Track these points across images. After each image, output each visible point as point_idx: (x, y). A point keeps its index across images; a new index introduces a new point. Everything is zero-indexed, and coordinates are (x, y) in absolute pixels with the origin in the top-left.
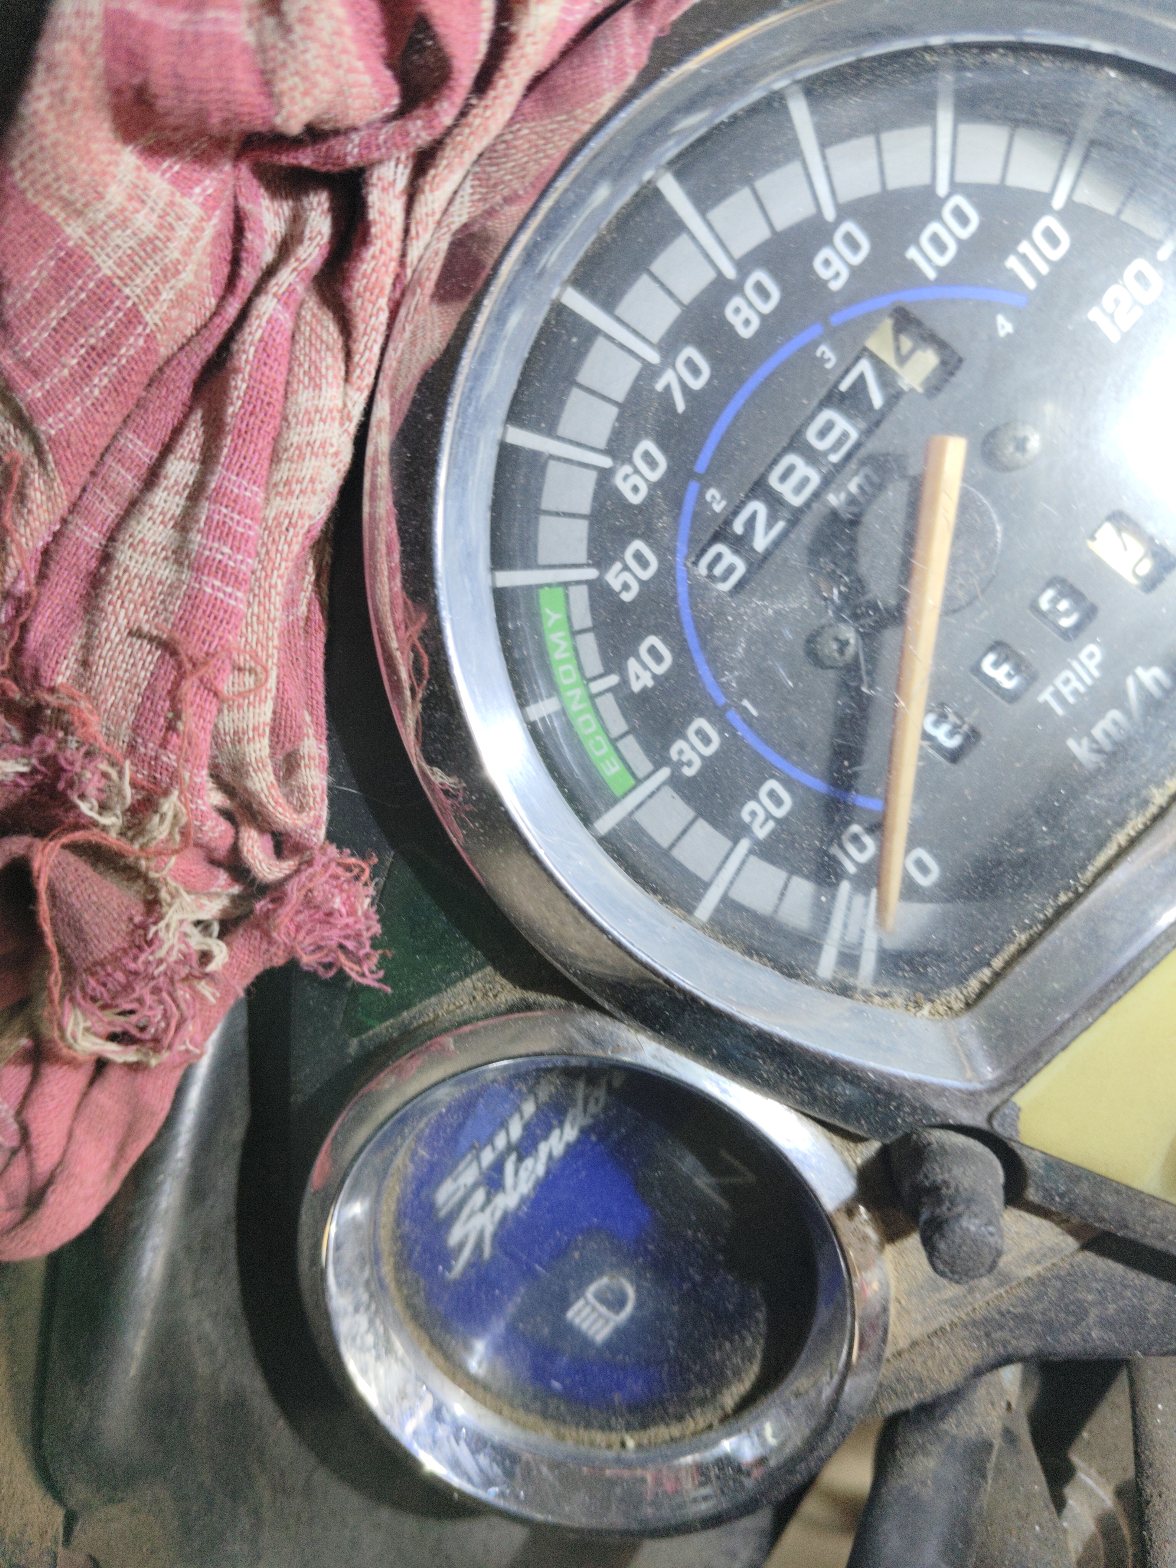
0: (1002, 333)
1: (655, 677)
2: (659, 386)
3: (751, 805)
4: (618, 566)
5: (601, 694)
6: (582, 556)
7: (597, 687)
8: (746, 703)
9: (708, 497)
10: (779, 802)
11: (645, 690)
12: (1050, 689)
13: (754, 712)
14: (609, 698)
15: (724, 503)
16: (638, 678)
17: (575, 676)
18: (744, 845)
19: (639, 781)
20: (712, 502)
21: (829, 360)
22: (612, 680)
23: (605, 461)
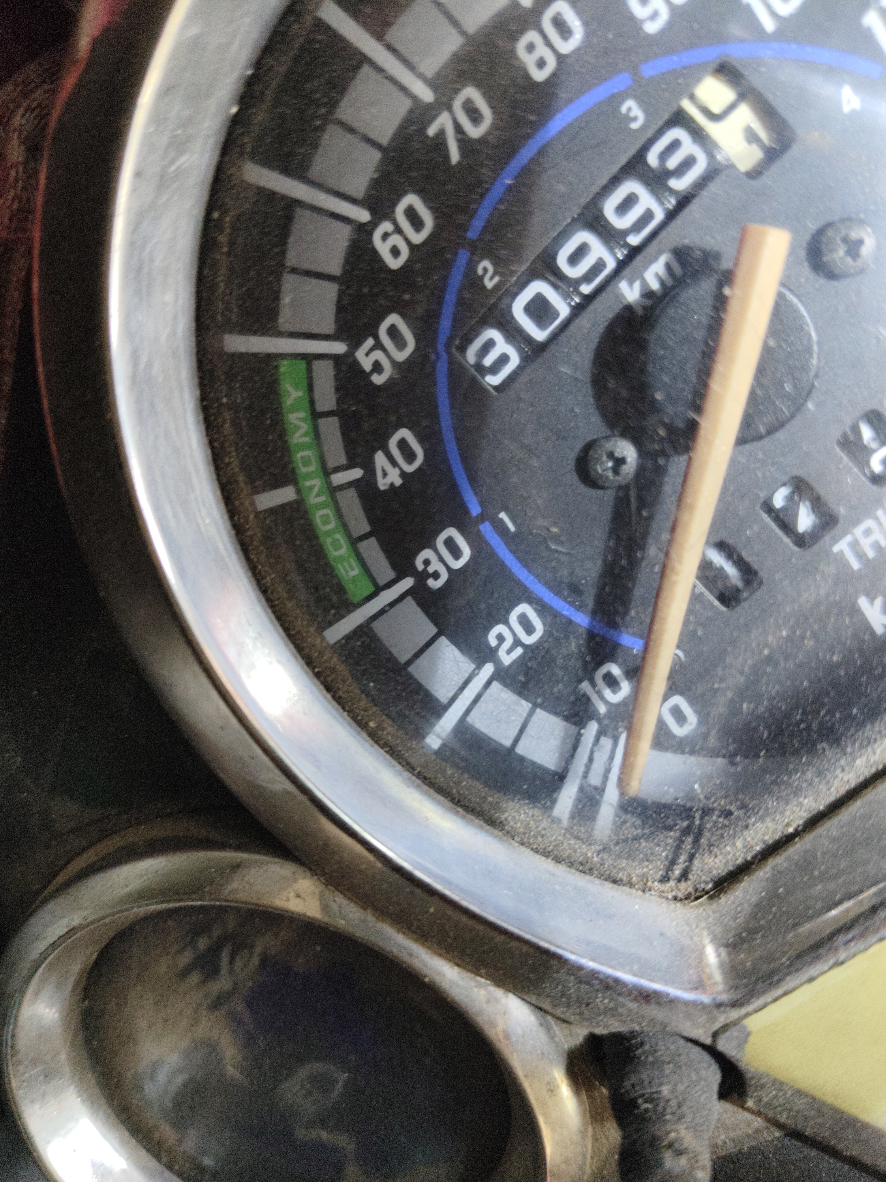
0: (846, 109)
1: (404, 475)
2: (431, 131)
3: (500, 628)
4: (370, 342)
5: (341, 488)
6: (329, 327)
7: (339, 479)
8: (503, 515)
9: (480, 272)
10: (529, 629)
11: (392, 488)
12: (848, 538)
13: (512, 528)
14: (352, 494)
15: (497, 280)
16: (385, 474)
17: (314, 467)
18: (488, 669)
19: (378, 590)
20: (484, 276)
21: (635, 118)
22: (355, 473)
23: (361, 214)
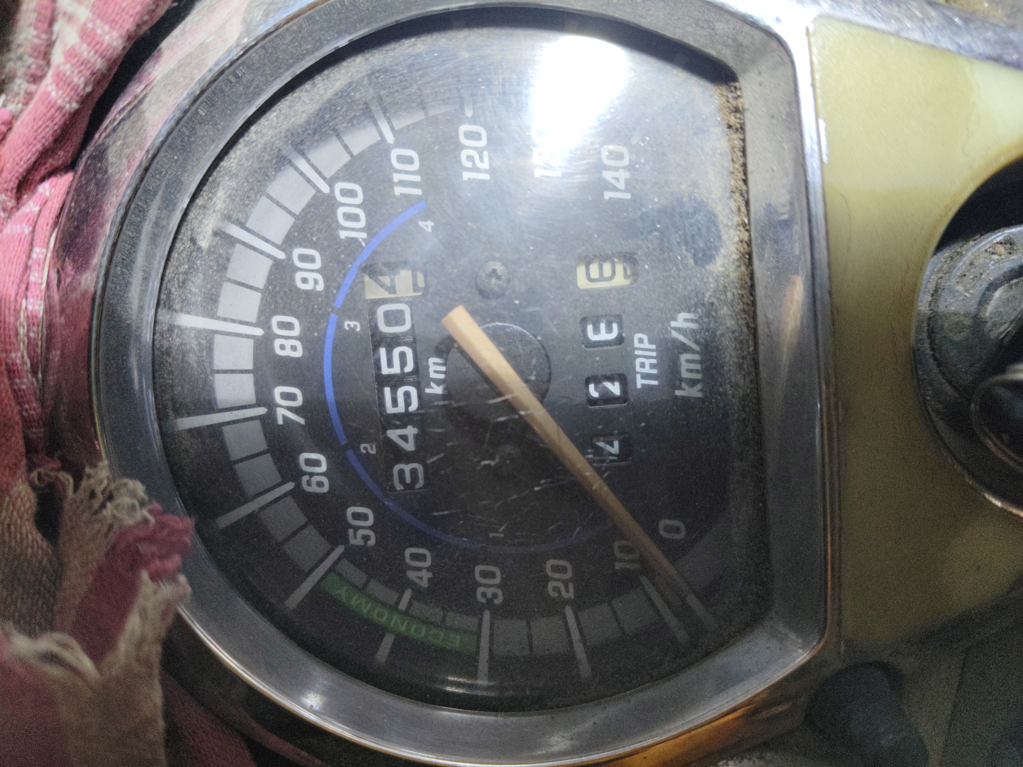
1: (429, 569)
2: (280, 422)
3: (550, 585)
4: (351, 532)
5: (409, 608)
6: (326, 546)
7: (403, 604)
8: (492, 535)
9: (364, 451)
10: (563, 570)
11: (430, 581)
14: (416, 604)
15: (374, 447)
16: (421, 578)
17: (386, 613)
18: (568, 610)
19: (478, 633)
20: (367, 452)
21: (355, 326)
22: (408, 594)
23: (290, 486)
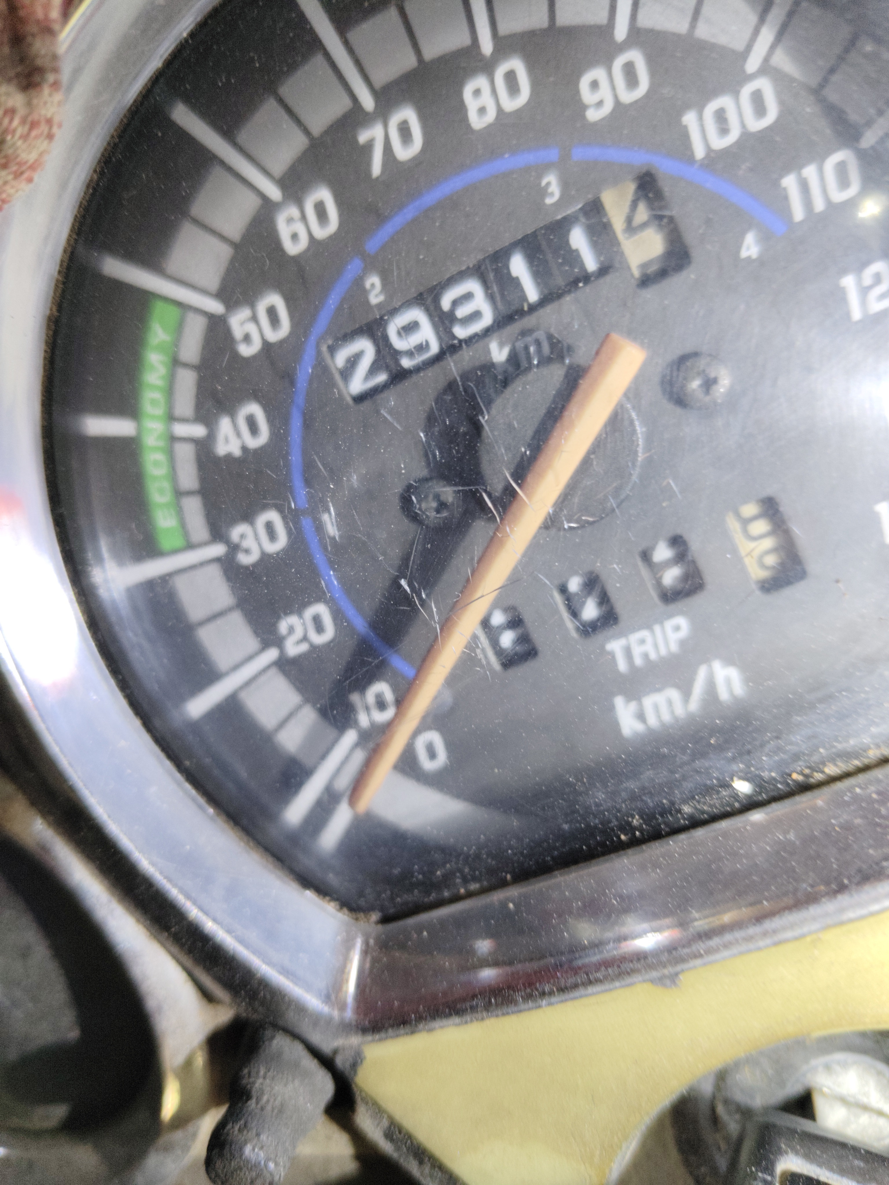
0: (744, 254)
1: (244, 449)
2: (362, 138)
3: (293, 620)
4: (247, 312)
5: (181, 440)
6: (213, 283)
7: (181, 430)
8: (325, 517)
9: (368, 285)
10: (320, 629)
11: (229, 457)
12: (623, 641)
14: (190, 448)
15: (381, 298)
16: (227, 440)
17: (160, 410)
18: (272, 654)
19: (188, 546)
20: (370, 291)
21: (552, 194)
22: (199, 431)
23: (274, 192)
